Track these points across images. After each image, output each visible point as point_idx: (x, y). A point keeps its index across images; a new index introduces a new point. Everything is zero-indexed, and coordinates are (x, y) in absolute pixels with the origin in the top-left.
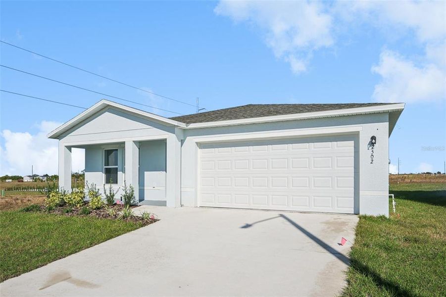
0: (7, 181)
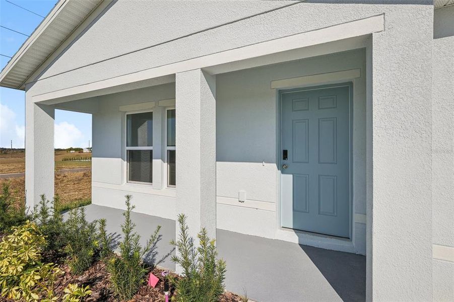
0: (71, 152)
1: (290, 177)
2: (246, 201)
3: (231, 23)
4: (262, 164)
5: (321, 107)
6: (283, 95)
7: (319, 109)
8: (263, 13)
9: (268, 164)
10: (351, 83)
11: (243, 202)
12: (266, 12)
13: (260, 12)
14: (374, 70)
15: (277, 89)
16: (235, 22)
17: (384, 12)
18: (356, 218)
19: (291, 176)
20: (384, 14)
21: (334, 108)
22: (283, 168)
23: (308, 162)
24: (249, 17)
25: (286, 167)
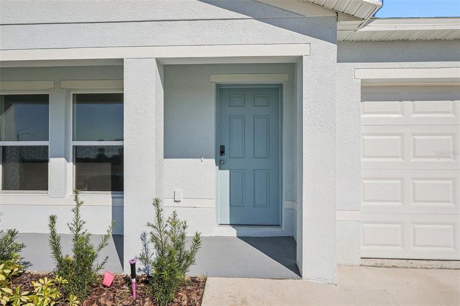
1: (227, 173)
2: (182, 200)
3: (190, 20)
4: (200, 160)
5: (256, 105)
6: (221, 90)
7: (254, 106)
8: (221, 19)
9: (207, 160)
10: (281, 85)
11: (179, 201)
12: (224, 19)
13: (218, 18)
14: (304, 83)
15: (216, 83)
16: (194, 20)
17: (309, 42)
18: (286, 205)
19: (228, 171)
20: (310, 43)
21: (267, 106)
22: (221, 165)
23: (244, 158)
24: (208, 20)
25: (224, 163)
